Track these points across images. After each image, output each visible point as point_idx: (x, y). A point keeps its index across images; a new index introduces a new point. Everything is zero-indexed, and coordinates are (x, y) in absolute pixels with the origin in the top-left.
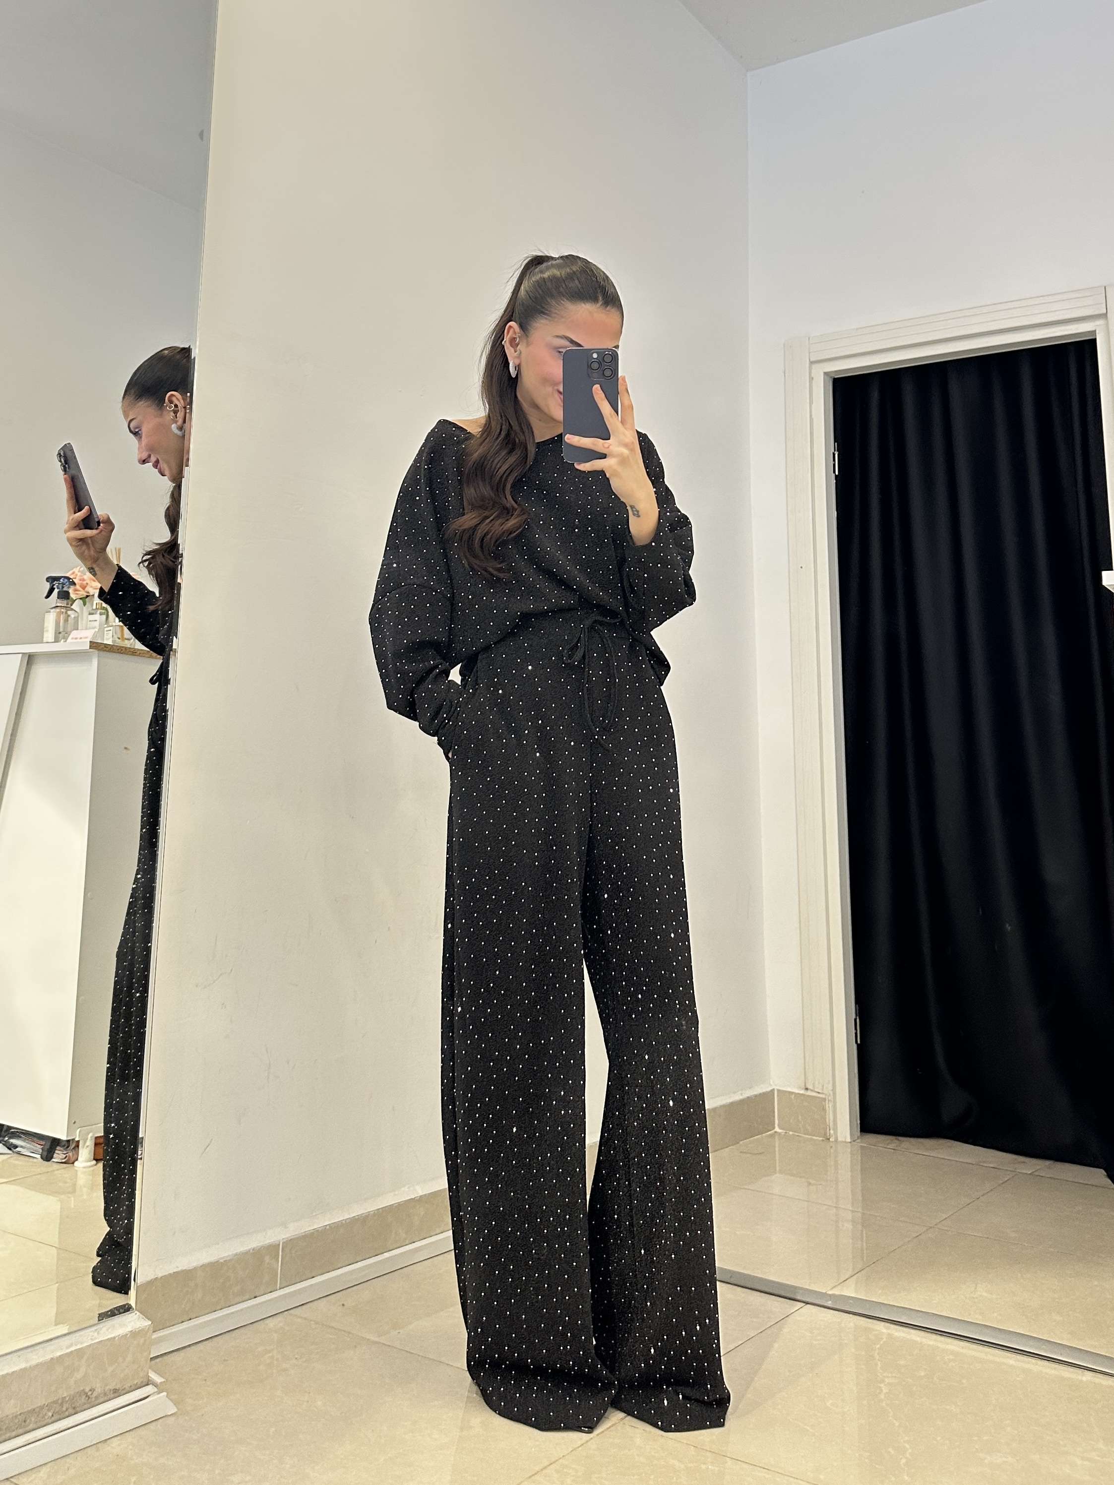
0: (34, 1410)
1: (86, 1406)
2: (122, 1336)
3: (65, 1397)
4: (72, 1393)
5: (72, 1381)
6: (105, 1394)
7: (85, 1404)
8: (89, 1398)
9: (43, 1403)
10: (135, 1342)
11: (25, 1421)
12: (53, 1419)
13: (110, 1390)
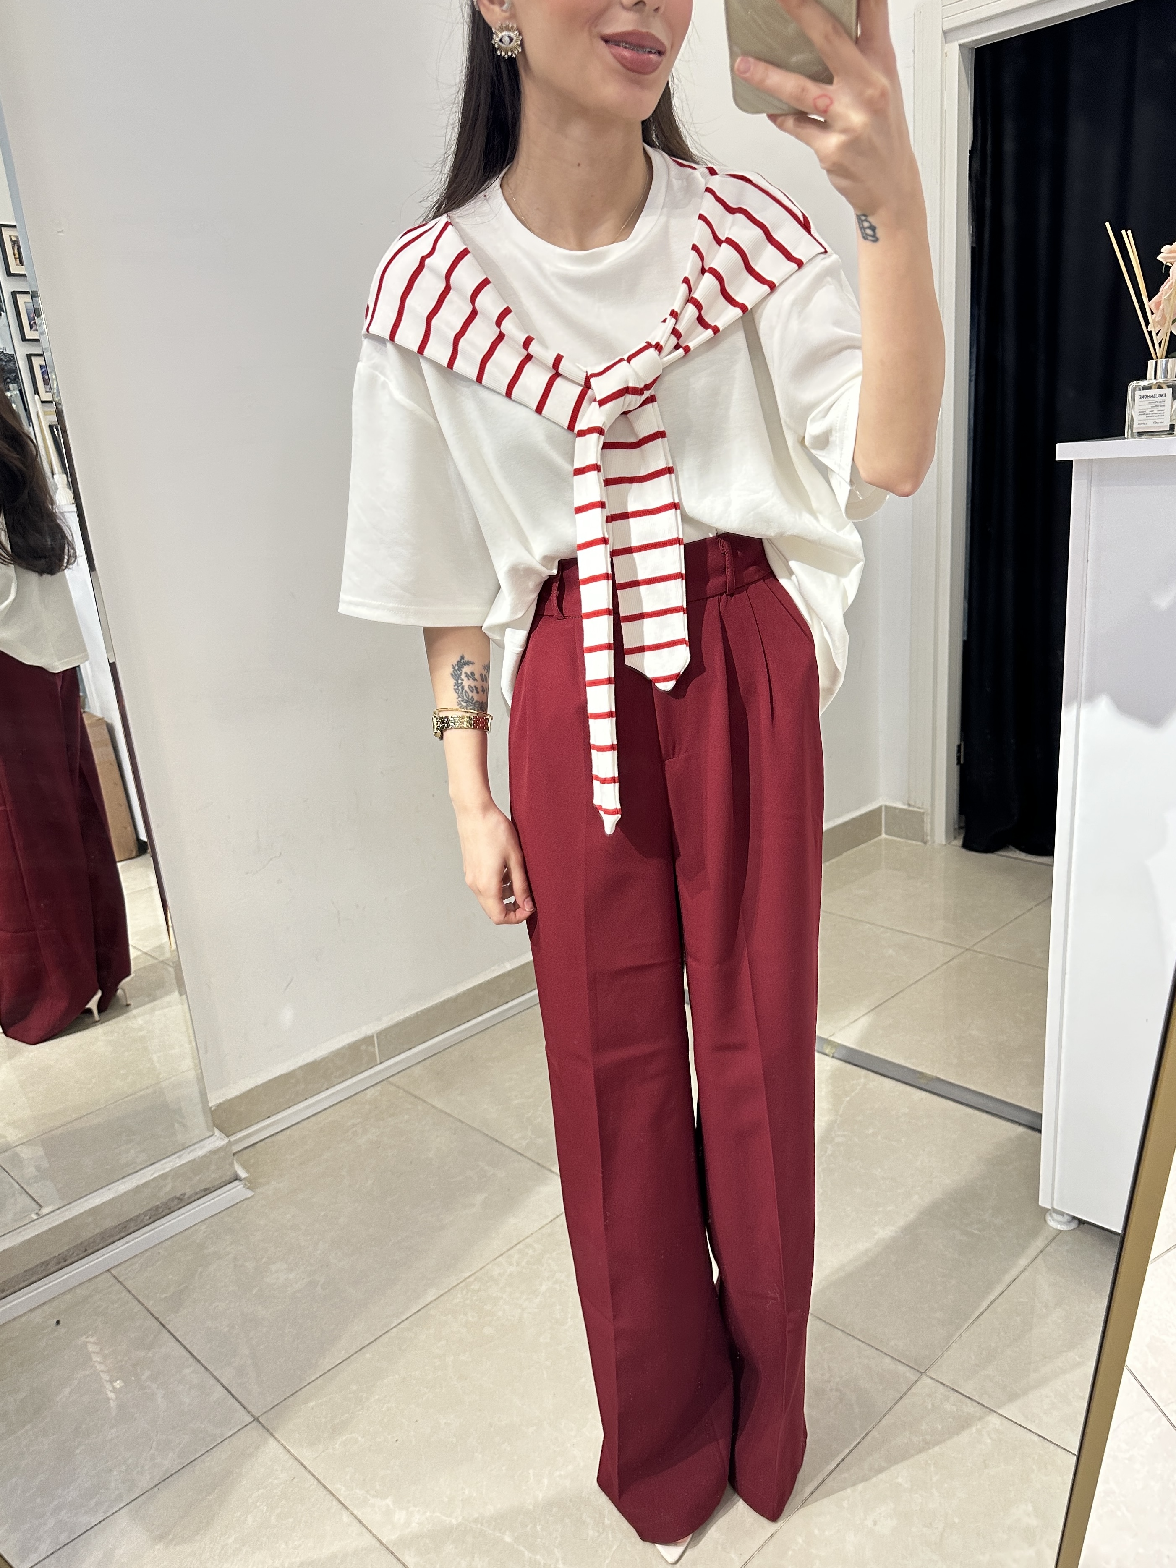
0: (131, 1220)
1: (179, 1206)
2: (202, 1157)
3: (158, 1205)
4: (164, 1200)
5: (162, 1194)
6: (196, 1194)
7: (178, 1204)
8: (181, 1199)
9: (139, 1213)
10: (217, 1157)
11: (125, 1227)
12: (151, 1220)
13: (201, 1191)
